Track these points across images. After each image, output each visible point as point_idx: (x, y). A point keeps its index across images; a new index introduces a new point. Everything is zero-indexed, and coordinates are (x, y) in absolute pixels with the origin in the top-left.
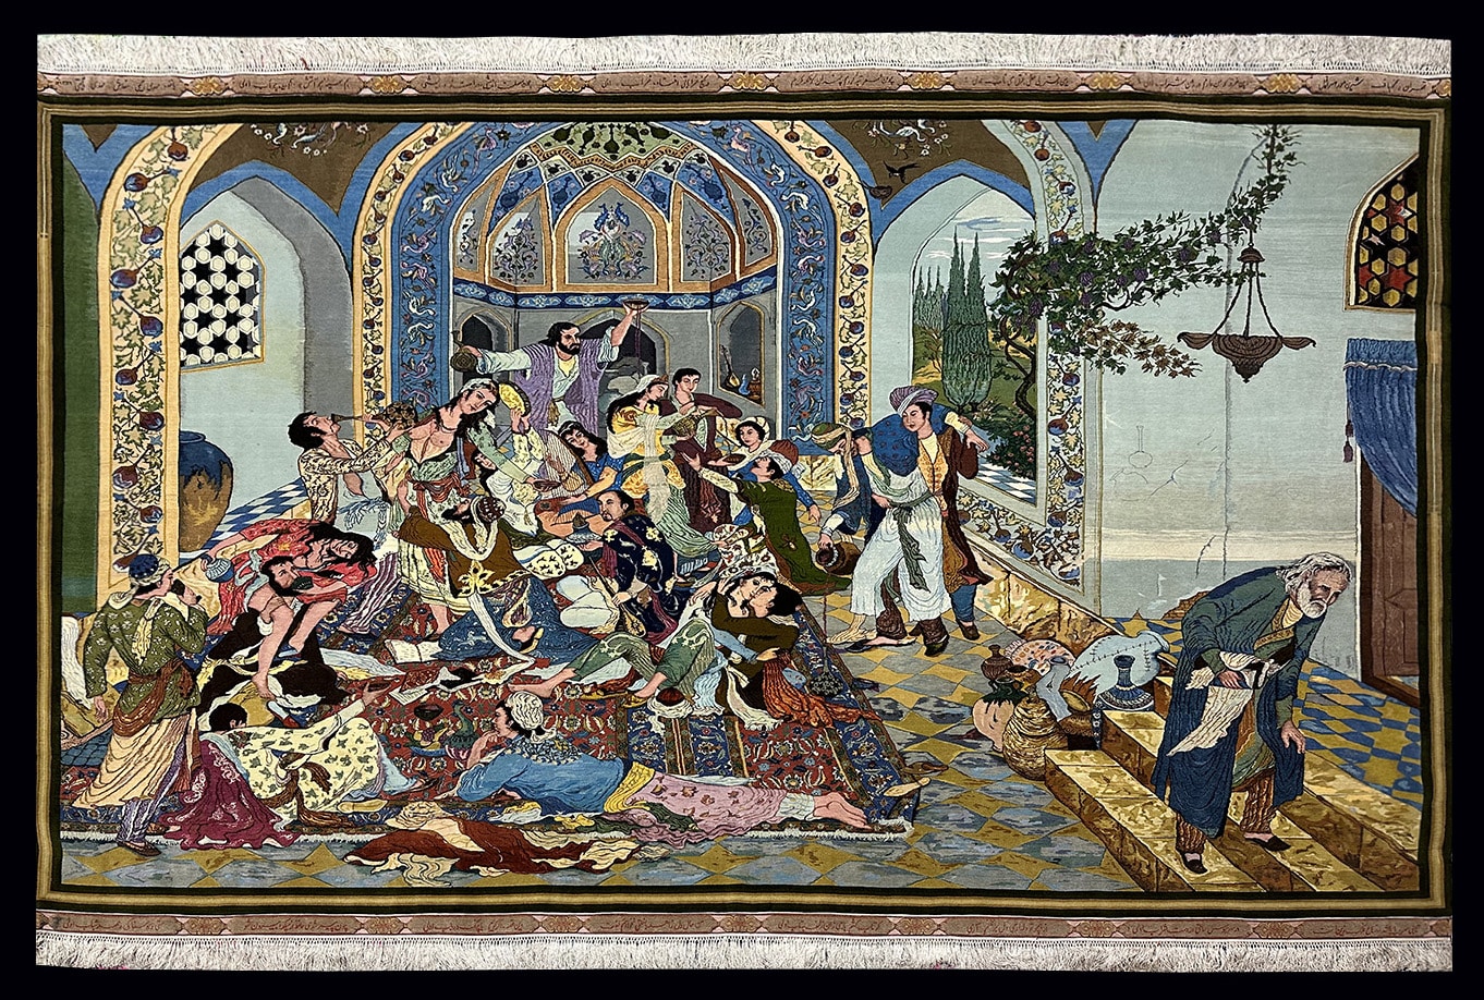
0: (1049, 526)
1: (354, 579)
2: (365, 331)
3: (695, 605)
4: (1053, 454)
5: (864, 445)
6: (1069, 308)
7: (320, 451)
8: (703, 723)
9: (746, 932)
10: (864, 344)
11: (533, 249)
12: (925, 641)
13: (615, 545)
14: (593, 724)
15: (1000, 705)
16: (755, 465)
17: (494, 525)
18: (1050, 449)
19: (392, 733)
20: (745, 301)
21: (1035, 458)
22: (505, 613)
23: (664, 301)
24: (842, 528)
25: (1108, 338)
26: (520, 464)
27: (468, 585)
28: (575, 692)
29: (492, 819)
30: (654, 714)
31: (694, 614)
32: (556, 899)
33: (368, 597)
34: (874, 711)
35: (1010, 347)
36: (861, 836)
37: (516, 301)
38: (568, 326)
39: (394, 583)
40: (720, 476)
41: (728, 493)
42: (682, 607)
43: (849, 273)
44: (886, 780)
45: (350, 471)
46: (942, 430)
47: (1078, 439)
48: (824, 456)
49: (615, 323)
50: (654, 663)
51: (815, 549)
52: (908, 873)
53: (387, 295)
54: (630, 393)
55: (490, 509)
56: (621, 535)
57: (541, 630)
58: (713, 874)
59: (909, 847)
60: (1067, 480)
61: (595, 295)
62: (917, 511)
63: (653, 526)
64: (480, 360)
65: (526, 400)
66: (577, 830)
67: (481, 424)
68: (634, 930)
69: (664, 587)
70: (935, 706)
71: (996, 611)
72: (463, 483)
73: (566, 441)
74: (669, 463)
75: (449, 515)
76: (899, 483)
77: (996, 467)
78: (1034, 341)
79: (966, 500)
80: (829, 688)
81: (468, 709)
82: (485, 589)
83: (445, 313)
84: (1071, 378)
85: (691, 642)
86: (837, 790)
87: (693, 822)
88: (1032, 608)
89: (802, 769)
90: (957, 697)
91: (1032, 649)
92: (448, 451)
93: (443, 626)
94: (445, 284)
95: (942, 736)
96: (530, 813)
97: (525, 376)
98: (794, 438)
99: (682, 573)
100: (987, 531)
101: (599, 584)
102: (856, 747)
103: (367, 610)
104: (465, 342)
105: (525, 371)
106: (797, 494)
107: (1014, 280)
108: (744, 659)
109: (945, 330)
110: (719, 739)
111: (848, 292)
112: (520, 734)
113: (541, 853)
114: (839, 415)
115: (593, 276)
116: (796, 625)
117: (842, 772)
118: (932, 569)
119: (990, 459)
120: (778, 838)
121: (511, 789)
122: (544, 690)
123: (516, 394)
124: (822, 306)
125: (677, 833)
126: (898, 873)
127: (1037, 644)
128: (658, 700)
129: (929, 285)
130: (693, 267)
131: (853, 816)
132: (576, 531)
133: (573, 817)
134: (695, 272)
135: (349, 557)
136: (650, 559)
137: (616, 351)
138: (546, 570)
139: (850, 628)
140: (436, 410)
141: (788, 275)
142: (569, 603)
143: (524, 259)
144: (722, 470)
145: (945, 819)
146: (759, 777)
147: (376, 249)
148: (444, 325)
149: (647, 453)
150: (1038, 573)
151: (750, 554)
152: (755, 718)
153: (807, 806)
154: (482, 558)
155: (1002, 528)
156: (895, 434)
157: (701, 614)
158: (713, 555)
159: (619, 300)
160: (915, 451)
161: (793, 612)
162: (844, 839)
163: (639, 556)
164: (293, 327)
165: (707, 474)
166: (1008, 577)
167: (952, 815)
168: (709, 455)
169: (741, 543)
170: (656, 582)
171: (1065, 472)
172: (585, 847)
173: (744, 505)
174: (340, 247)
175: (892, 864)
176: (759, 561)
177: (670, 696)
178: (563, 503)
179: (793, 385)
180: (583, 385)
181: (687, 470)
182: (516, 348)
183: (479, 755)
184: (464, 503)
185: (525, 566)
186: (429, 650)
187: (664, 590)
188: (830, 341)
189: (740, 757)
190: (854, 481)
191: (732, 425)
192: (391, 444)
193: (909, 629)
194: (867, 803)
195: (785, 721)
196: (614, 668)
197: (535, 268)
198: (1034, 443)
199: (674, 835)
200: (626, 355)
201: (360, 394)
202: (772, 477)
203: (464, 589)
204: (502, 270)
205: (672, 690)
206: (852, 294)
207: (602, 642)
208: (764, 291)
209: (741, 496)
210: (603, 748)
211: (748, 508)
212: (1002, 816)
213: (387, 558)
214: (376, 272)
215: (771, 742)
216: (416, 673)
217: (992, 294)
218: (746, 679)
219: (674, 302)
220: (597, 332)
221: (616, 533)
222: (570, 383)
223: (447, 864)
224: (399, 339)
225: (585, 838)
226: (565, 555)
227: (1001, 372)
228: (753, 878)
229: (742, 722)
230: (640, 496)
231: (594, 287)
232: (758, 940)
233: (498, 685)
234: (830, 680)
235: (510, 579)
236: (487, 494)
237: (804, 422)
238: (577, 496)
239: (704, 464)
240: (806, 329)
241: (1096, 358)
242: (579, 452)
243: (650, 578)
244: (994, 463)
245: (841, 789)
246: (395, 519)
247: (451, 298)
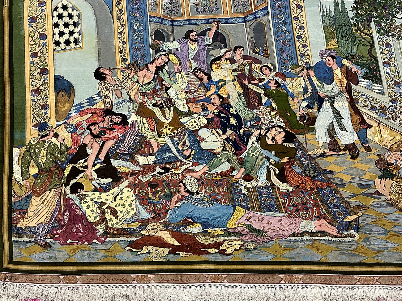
0: (391, 104)
1: (121, 131)
2: (119, 36)
3: (253, 139)
4: (387, 75)
5: (312, 73)
6: (382, 19)
7: (106, 82)
8: (263, 189)
9: (294, 283)
10: (305, 34)
11: (177, 4)
12: (349, 153)
13: (218, 115)
14: (218, 190)
15: (386, 180)
16: (270, 82)
17: (172, 109)
18: (386, 73)
19: (140, 194)
20: (258, 19)
21: (380, 76)
22: (179, 144)
23: (227, 21)
24: (308, 106)
25: (399, 30)
26: (179, 85)
27: (164, 133)
28: (209, 176)
29: (183, 231)
30: (242, 185)
31: (253, 143)
32: (212, 267)
33: (127, 138)
34: (333, 183)
35: (362, 34)
36: (337, 239)
37: (172, 23)
38: (192, 31)
39: (136, 132)
40: (256, 87)
41: (260, 94)
42: (248, 140)
43: (296, 8)
44: (344, 214)
45: (117, 89)
46: (342, 66)
47: (396, 69)
48: (297, 78)
49: (210, 29)
50: (240, 164)
51: (298, 115)
52: (359, 256)
53: (126, 23)
54: (218, 56)
55: (170, 102)
56: (220, 112)
57: (194, 151)
58: (276, 256)
59: (358, 244)
60: (395, 85)
61: (201, 20)
62: (337, 99)
63: (232, 108)
64: (161, 45)
65: (179, 60)
66: (218, 236)
67: (164, 70)
68: (246, 282)
69: (240, 132)
70: (359, 181)
71: (377, 140)
72: (159, 92)
73: (196, 75)
74: (236, 83)
75: (154, 105)
76: (328, 88)
77: (365, 80)
78: (371, 31)
79: (356, 94)
80: (313, 174)
81: (169, 184)
82: (171, 134)
83: (147, 29)
84: (388, 45)
85: (253, 155)
86: (323, 218)
87: (264, 232)
88: (391, 138)
89: (307, 209)
90: (367, 177)
91: (394, 156)
92: (152, 80)
93: (156, 149)
94: (146, 19)
95: (363, 194)
96: (197, 229)
97: (178, 51)
98: (283, 71)
99: (246, 126)
100: (367, 106)
101: (214, 131)
102: (328, 199)
103: (127, 143)
104: (155, 39)
105: (178, 49)
106: (288, 93)
107: (359, 9)
108: (276, 162)
109: (336, 28)
110: (270, 196)
111: (296, 15)
112: (190, 194)
113: (204, 246)
114: (300, 62)
115: (200, 13)
116: (295, 147)
117: (324, 210)
118: (347, 121)
119: (363, 77)
120: (302, 240)
121: (189, 218)
122: (197, 175)
123: (175, 58)
124: (287, 20)
125: (258, 237)
126: (355, 256)
127: (396, 153)
128: (243, 179)
129: (327, 11)
130: (236, 8)
131: (332, 230)
132: (203, 110)
133: (215, 230)
134: (237, 10)
135: (119, 123)
136: (233, 121)
137: (211, 40)
138: (193, 126)
139: (317, 148)
140: (147, 65)
141: (273, 9)
142: (203, 139)
143: (174, 8)
144: (257, 85)
145: (371, 231)
146: (289, 212)
147: (121, 6)
148: (147, 33)
149: (227, 79)
150: (390, 123)
151: (272, 118)
152: (284, 187)
153: (311, 225)
154: (168, 122)
155: (373, 105)
156: (323, 68)
157: (256, 143)
158: (258, 119)
159: (210, 21)
160: (332, 74)
161: (293, 142)
162: (330, 241)
163: (228, 120)
164: (94, 36)
165: (251, 86)
166: (379, 125)
167: (374, 229)
168: (251, 79)
169: (268, 114)
170: (236, 130)
171: (393, 82)
172: (221, 244)
173: (267, 98)
174: (108, 6)
175: (352, 252)
176: (276, 121)
177: (248, 178)
178: (197, 99)
179: (280, 50)
180: (200, 53)
181: (243, 85)
182: (174, 40)
183: (174, 203)
184: (160, 100)
185: (185, 125)
186: (151, 159)
187: (240, 134)
188: (292, 33)
189: (280, 204)
190: (310, 88)
191: (258, 67)
192: (131, 78)
193: (342, 148)
194: (337, 224)
195: (297, 188)
196: (224, 166)
197: (178, 11)
198: (379, 70)
199: (257, 238)
200: (215, 42)
201: (119, 60)
202: (277, 87)
203: (163, 134)
204: (166, 12)
205: (248, 175)
206: (298, 15)
207: (218, 155)
208: (264, 15)
209: (265, 94)
210: (223, 200)
211: (269, 99)
212: (395, 229)
213: (133, 122)
214: (121, 14)
215: (292, 197)
216: (147, 169)
217: (351, 14)
218: (278, 170)
219: (231, 21)
220: (203, 33)
221: (218, 111)
222: (195, 53)
223: (166, 251)
224: (131, 39)
225: (220, 240)
226: (200, 120)
227: (361, 43)
228: (294, 258)
229: (278, 189)
230: (226, 96)
231: (200, 17)
232: (300, 287)
233: (179, 173)
234: (312, 170)
235: (180, 130)
236: (168, 97)
237: (287, 64)
238: (202, 96)
239: (249, 83)
240: (282, 29)
241: (396, 37)
242: (201, 79)
243: (234, 129)
244: (365, 79)
245: (325, 218)
246: (134, 107)
247: (149, 23)
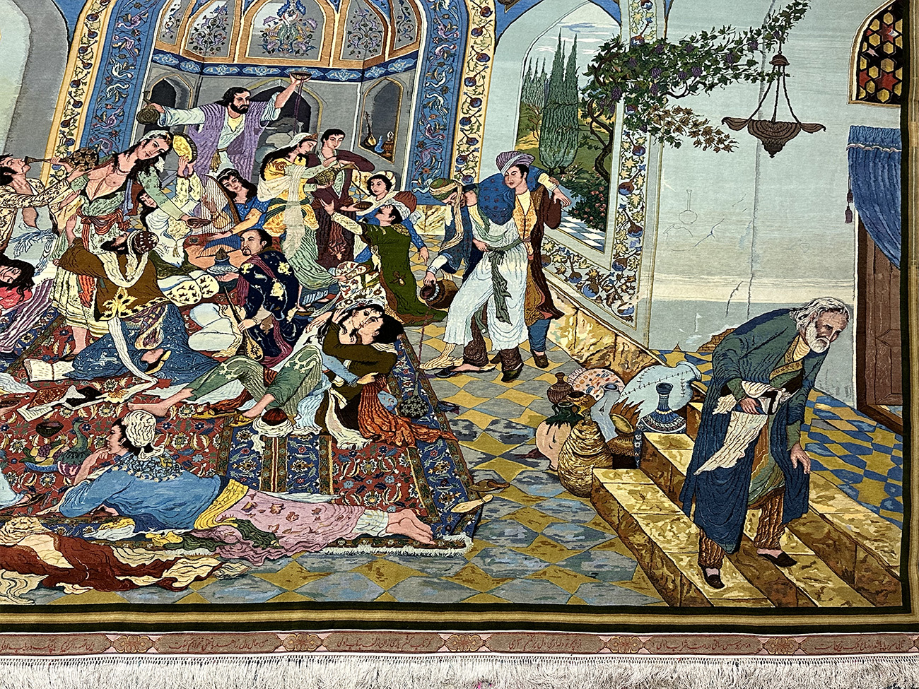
0: (613, 271)
1: (10, 302)
2: (71, 89)
4: (621, 210)
5: (472, 198)
6: (641, 95)
7: (8, 188)
8: (301, 442)
9: (306, 651)
10: (480, 116)
11: (224, 29)
12: (502, 368)
13: (249, 277)
14: (200, 442)
15: (559, 426)
16: (380, 212)
17: (145, 257)
18: (619, 206)
19: (11, 449)
20: (390, 78)
21: (606, 213)
22: (139, 336)
23: (324, 74)
24: (445, 267)
25: (669, 119)
26: (178, 204)
27: (111, 309)
28: (188, 411)
29: (86, 536)
30: (257, 433)
31: (308, 341)
32: (132, 617)
33: (19, 319)
35: (594, 124)
36: (426, 551)
37: (202, 69)
38: (241, 90)
39: (45, 306)
40: (349, 219)
41: (353, 235)
42: (299, 334)
43: (475, 60)
44: (455, 498)
45: (30, 206)
46: (535, 188)
47: (641, 199)
49: (281, 89)
50: (266, 385)
53: (96, 62)
54: (283, 147)
55: (145, 241)
56: (257, 269)
57: (169, 353)
58: (285, 592)
59: (467, 562)
60: (630, 232)
61: (268, 67)
62: (508, 254)
63: (285, 261)
64: (162, 115)
65: (195, 149)
66: (165, 547)
67: (152, 168)
69: (286, 315)
70: (505, 428)
71: (564, 343)
72: (125, 218)
73: (223, 186)
74: (308, 207)
75: (107, 246)
76: (497, 231)
77: (574, 220)
78: (613, 119)
79: (549, 247)
80: (416, 410)
81: (87, 425)
82: (125, 314)
83: (141, 76)
84: (639, 150)
85: (302, 366)
86: (410, 507)
87: (276, 538)
88: (594, 340)
89: (382, 487)
91: (590, 377)
92: (117, 191)
93: (80, 346)
94: (145, 56)
95: (507, 456)
96: (124, 530)
97: (198, 129)
99: (304, 303)
100: (563, 273)
101: (229, 312)
102: (432, 466)
103: (15, 330)
104: (152, 100)
105: (199, 125)
106: (411, 237)
107: (601, 72)
108: (345, 382)
109: (545, 108)
110: (313, 457)
111: (472, 75)
112: (130, 451)
113: (127, 570)
114: (454, 172)
115: (269, 52)
116: (395, 352)
117: (417, 489)
118: (515, 304)
119: (571, 213)
120: (351, 554)
121: (110, 506)
122: (159, 409)
123: (187, 144)
124: (451, 85)
125: (259, 550)
126: (453, 588)
127: (595, 372)
128: (263, 420)
129: (536, 72)
130: (351, 49)
131: (420, 531)
132: (217, 263)
134: (352, 52)
135: (10, 282)
136: (278, 290)
137: (278, 112)
138: (184, 298)
139: (441, 356)
140: (116, 156)
141: (427, 59)
142: (199, 328)
143: (215, 36)
144: (352, 215)
145: (502, 534)
146: (342, 494)
147: (95, 25)
148: (138, 86)
149: (290, 198)
150: (600, 309)
152: (348, 438)
153: (381, 522)
154: (129, 285)
155: (575, 271)
156: (497, 190)
157: (315, 341)
158: (333, 288)
159: (287, 71)
160: (511, 204)
161: (394, 340)
162: (410, 555)
163: (268, 286)
164: (12, 85)
165: (338, 218)
166: (576, 313)
167: (507, 531)
168: (342, 202)
169: (358, 278)
170: (280, 311)
171: (629, 225)
172: (169, 564)
173: (365, 245)
174: (66, 23)
175: (449, 579)
176: (372, 294)
177: (274, 416)
178: (210, 238)
179: (420, 146)
180: (246, 138)
181: (322, 213)
182: (195, 106)
183: (87, 471)
184: (122, 236)
185: (165, 293)
186: (63, 368)
187: (285, 318)
188: (454, 112)
189: (328, 475)
190: (460, 228)
191: (365, 177)
192: (70, 184)
193: (490, 358)
194: (435, 520)
195: (374, 441)
196: (229, 389)
197: (223, 44)
198: (607, 201)
199: (255, 552)
200: (285, 116)
201: (55, 139)
202: (393, 223)
203: (107, 313)
204: (195, 44)
205: (277, 411)
206: (475, 76)
207: (223, 364)
208: (406, 70)
209: (364, 237)
210: (205, 465)
212: (550, 532)
213: (44, 283)
214: (92, 43)
215: (358, 461)
216: (47, 390)
217: (584, 82)
218: (345, 401)
219: (332, 75)
220: (265, 97)
221: (252, 266)
222: (235, 137)
223: (35, 581)
224: (98, 96)
225: (170, 555)
226: (203, 285)
227: (585, 143)
229: (335, 442)
230: (278, 235)
231: (268, 60)
233: (119, 403)
234: (418, 403)
235: (149, 305)
236: (145, 229)
237: (425, 176)
238: (223, 233)
239: (337, 209)
240: (435, 102)
241: (659, 135)
242: (231, 196)
243: (275, 307)
244: (574, 216)
246: (58, 248)
247: (149, 65)
